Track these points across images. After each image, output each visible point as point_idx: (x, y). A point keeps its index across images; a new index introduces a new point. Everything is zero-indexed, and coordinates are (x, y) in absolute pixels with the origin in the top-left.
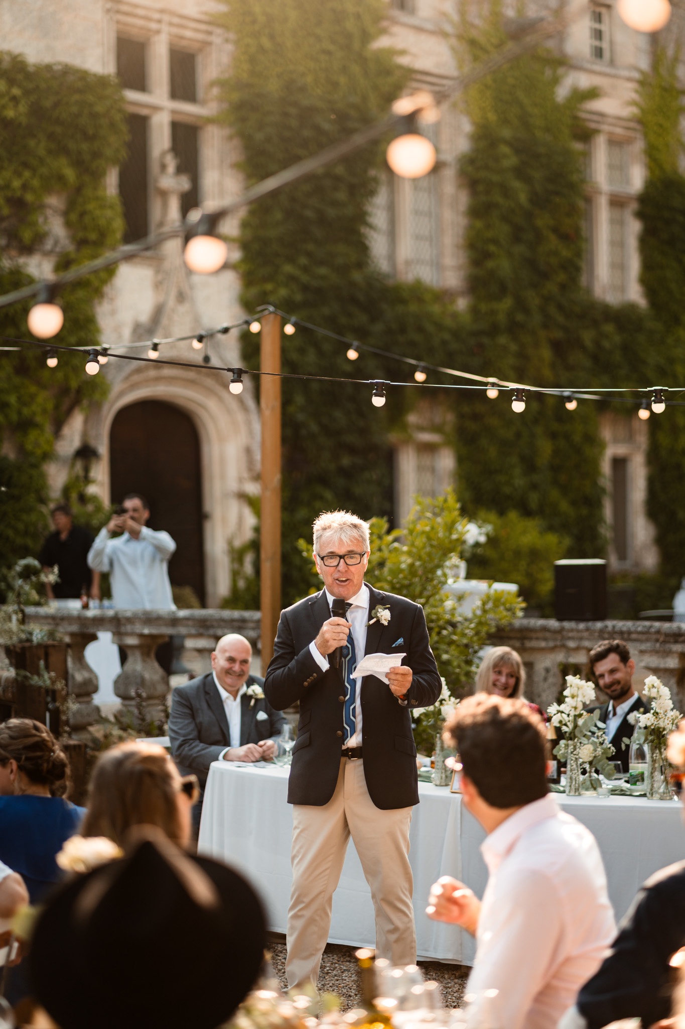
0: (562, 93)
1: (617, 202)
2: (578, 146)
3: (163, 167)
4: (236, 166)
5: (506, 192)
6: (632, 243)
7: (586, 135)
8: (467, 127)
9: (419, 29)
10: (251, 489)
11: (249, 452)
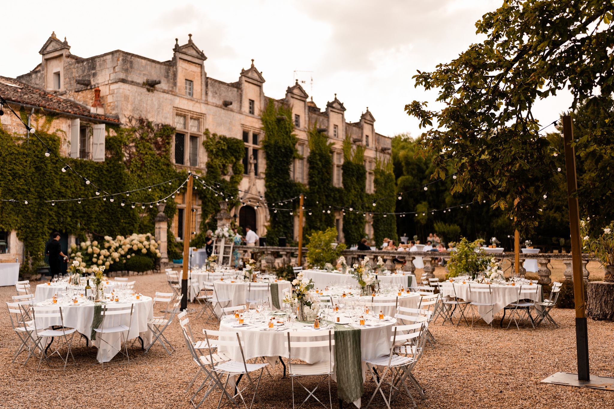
0: (328, 143)
1: (338, 166)
2: (330, 155)
3: (251, 158)
4: (265, 158)
5: (317, 164)
6: (341, 175)
7: (332, 152)
8: (309, 151)
9: (300, 130)
10: (266, 224)
11: (266, 217)
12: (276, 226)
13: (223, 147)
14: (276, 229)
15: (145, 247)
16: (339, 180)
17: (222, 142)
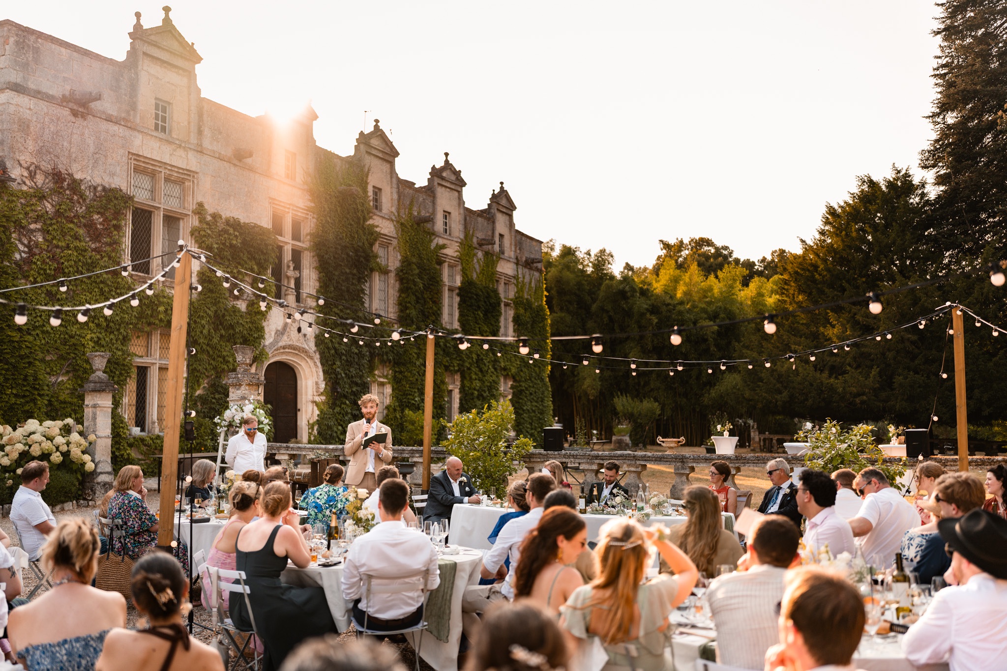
0: (433, 246)
1: (451, 289)
2: (438, 267)
3: (289, 267)
4: (316, 268)
5: (415, 284)
6: (456, 306)
7: (440, 263)
8: (399, 257)
9: (383, 218)
10: (317, 399)
11: (317, 383)
12: (338, 402)
13: (234, 242)
14: (337, 409)
15: (57, 448)
16: (451, 314)
17: (231, 231)
